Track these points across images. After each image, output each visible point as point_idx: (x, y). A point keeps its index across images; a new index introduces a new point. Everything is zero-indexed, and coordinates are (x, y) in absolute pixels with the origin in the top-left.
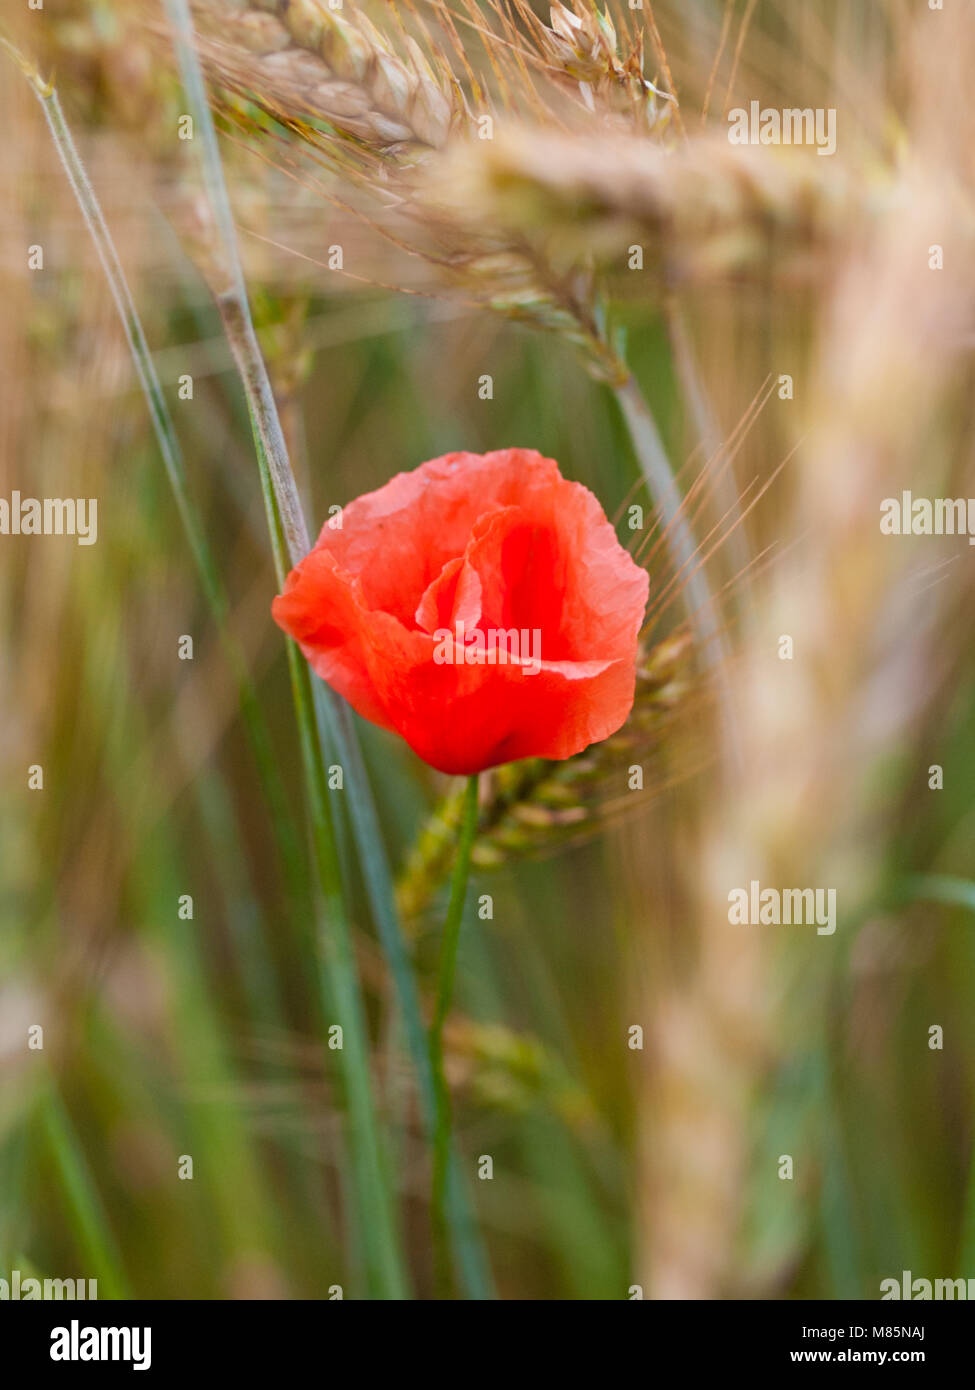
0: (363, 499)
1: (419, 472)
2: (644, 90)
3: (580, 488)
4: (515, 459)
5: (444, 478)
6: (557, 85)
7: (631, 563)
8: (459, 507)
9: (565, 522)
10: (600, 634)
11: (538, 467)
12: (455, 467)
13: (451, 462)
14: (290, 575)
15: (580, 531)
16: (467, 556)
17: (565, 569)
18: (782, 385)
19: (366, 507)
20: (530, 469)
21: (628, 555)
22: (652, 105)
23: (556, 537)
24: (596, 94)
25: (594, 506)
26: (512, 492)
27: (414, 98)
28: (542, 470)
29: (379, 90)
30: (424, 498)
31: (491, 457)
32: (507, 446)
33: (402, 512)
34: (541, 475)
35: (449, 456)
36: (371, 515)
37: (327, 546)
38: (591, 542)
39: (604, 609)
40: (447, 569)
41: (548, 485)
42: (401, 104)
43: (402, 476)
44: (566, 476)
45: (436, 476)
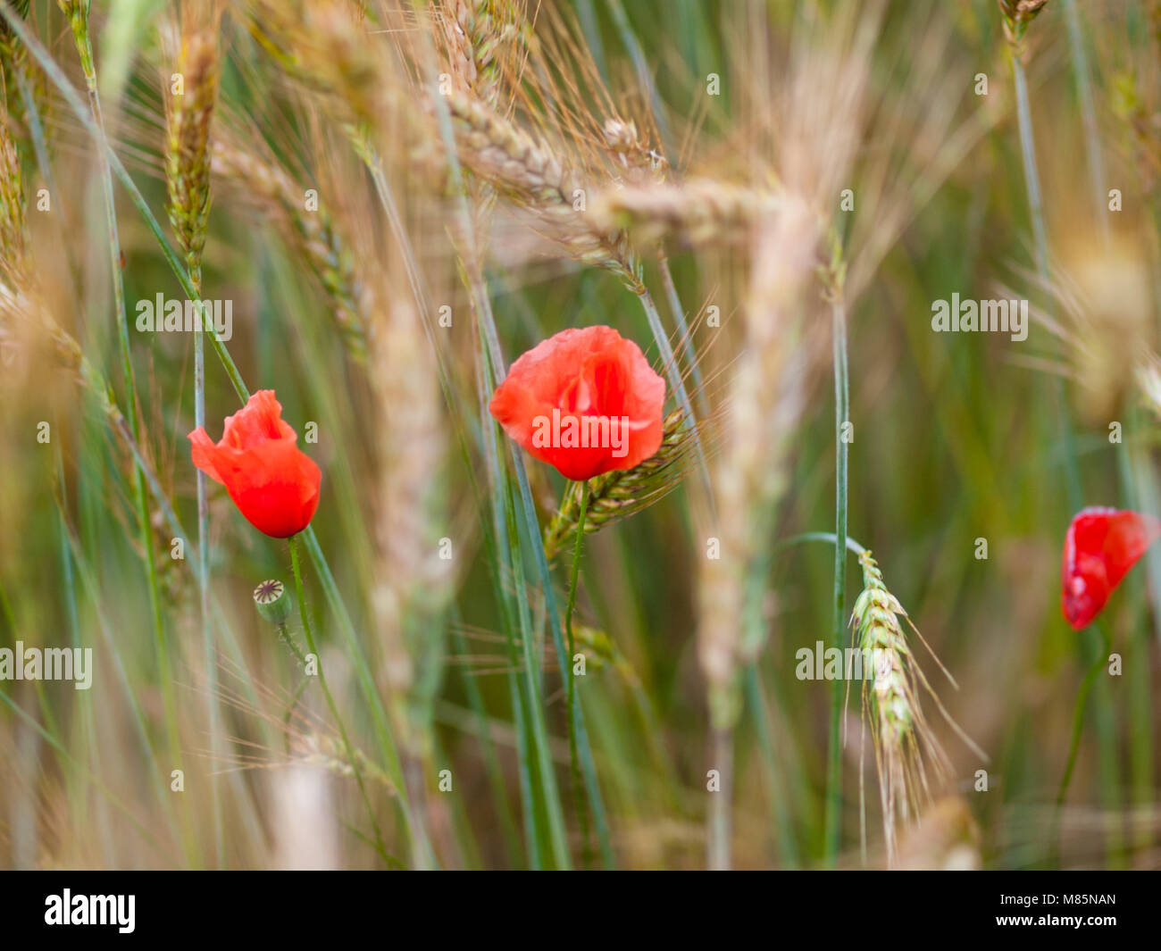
0: (527, 353)
1: (553, 338)
2: (650, 156)
3: (630, 342)
4: (598, 329)
5: (565, 341)
6: (609, 155)
7: (655, 376)
8: (572, 354)
9: (623, 358)
10: (643, 409)
11: (608, 334)
12: (569, 336)
13: (567, 333)
14: (497, 391)
15: (631, 361)
16: (581, 376)
17: (625, 380)
18: (710, 314)
19: (529, 357)
20: (605, 335)
21: (654, 372)
22: (653, 161)
23: (619, 365)
24: (628, 159)
25: (637, 350)
26: (597, 346)
27: (546, 165)
28: (610, 335)
29: (530, 163)
30: (556, 351)
31: (586, 330)
32: (593, 325)
33: (546, 358)
34: (611, 337)
35: (566, 331)
36: (533, 360)
37: (513, 376)
38: (637, 366)
39: (644, 397)
40: (572, 382)
41: (614, 342)
42: (540, 169)
43: (545, 341)
44: (623, 337)
45: (561, 341)
